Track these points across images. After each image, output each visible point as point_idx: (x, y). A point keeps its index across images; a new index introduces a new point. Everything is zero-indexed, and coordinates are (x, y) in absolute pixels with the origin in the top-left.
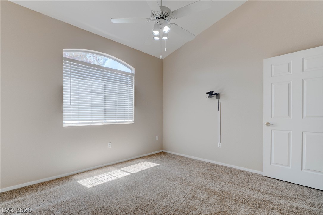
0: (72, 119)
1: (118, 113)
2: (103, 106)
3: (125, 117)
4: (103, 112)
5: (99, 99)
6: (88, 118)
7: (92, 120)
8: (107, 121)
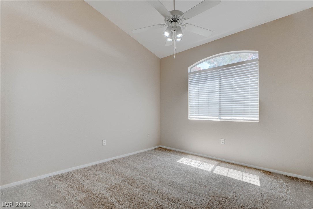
0: (194, 115)
1: (235, 110)
2: (219, 103)
3: (244, 115)
4: (219, 109)
5: (214, 98)
6: (205, 114)
7: (208, 116)
8: (222, 117)
